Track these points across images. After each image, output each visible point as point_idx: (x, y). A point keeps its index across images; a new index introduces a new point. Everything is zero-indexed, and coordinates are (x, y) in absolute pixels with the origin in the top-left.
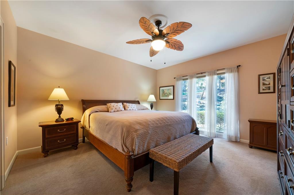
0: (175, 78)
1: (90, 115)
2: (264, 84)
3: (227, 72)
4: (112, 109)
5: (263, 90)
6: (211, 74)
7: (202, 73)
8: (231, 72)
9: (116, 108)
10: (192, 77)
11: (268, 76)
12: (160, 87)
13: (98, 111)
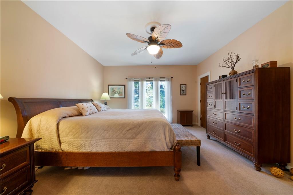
0: (126, 78)
1: (58, 125)
2: (182, 90)
3: (166, 80)
4: (87, 111)
5: (182, 93)
6: (157, 80)
7: (149, 78)
8: (168, 81)
9: (91, 110)
10: (142, 80)
11: (183, 86)
12: (108, 85)
13: (67, 116)
